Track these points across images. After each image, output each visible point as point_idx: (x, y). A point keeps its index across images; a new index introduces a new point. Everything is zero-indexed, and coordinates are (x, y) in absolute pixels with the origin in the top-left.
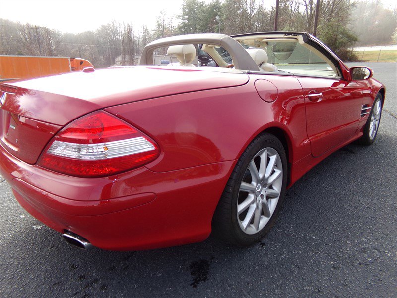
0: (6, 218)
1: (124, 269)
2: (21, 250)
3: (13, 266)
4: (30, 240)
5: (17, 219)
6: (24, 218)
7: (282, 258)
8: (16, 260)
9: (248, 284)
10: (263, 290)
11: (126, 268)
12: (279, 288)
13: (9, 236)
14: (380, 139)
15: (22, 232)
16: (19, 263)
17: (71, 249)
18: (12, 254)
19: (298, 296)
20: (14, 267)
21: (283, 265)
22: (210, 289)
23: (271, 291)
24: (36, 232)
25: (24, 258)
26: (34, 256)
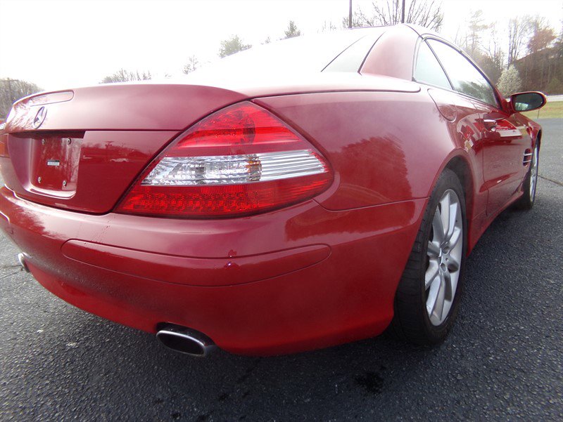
0: (12, 336)
1: (244, 397)
2: (52, 382)
3: (45, 407)
4: (65, 365)
5: (31, 336)
6: (44, 334)
7: (491, 360)
8: (47, 398)
9: (458, 402)
10: (487, 410)
11: (246, 394)
12: (511, 404)
13: (24, 362)
14: (538, 201)
15: (45, 355)
16: (55, 403)
17: (141, 373)
18: (38, 389)
19: (547, 414)
20: (47, 410)
21: (498, 370)
22: (400, 415)
23: (502, 411)
24: (70, 353)
25: (62, 395)
26: (80, 388)
